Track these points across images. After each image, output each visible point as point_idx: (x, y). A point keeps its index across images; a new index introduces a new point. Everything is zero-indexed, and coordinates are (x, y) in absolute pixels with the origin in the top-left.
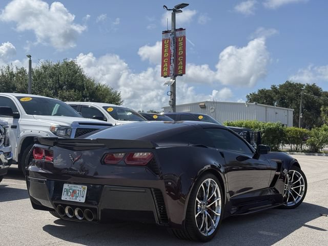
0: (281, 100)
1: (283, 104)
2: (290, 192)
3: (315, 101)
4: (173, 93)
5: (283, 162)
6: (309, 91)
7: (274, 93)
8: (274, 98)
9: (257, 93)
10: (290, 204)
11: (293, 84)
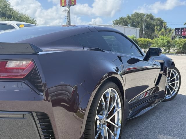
0: (132, 23)
1: (133, 26)
2: (168, 87)
3: (151, 23)
4: (69, 17)
5: (164, 62)
6: (148, 18)
7: (128, 19)
8: (129, 22)
9: (118, 20)
10: (168, 97)
11: (139, 14)
